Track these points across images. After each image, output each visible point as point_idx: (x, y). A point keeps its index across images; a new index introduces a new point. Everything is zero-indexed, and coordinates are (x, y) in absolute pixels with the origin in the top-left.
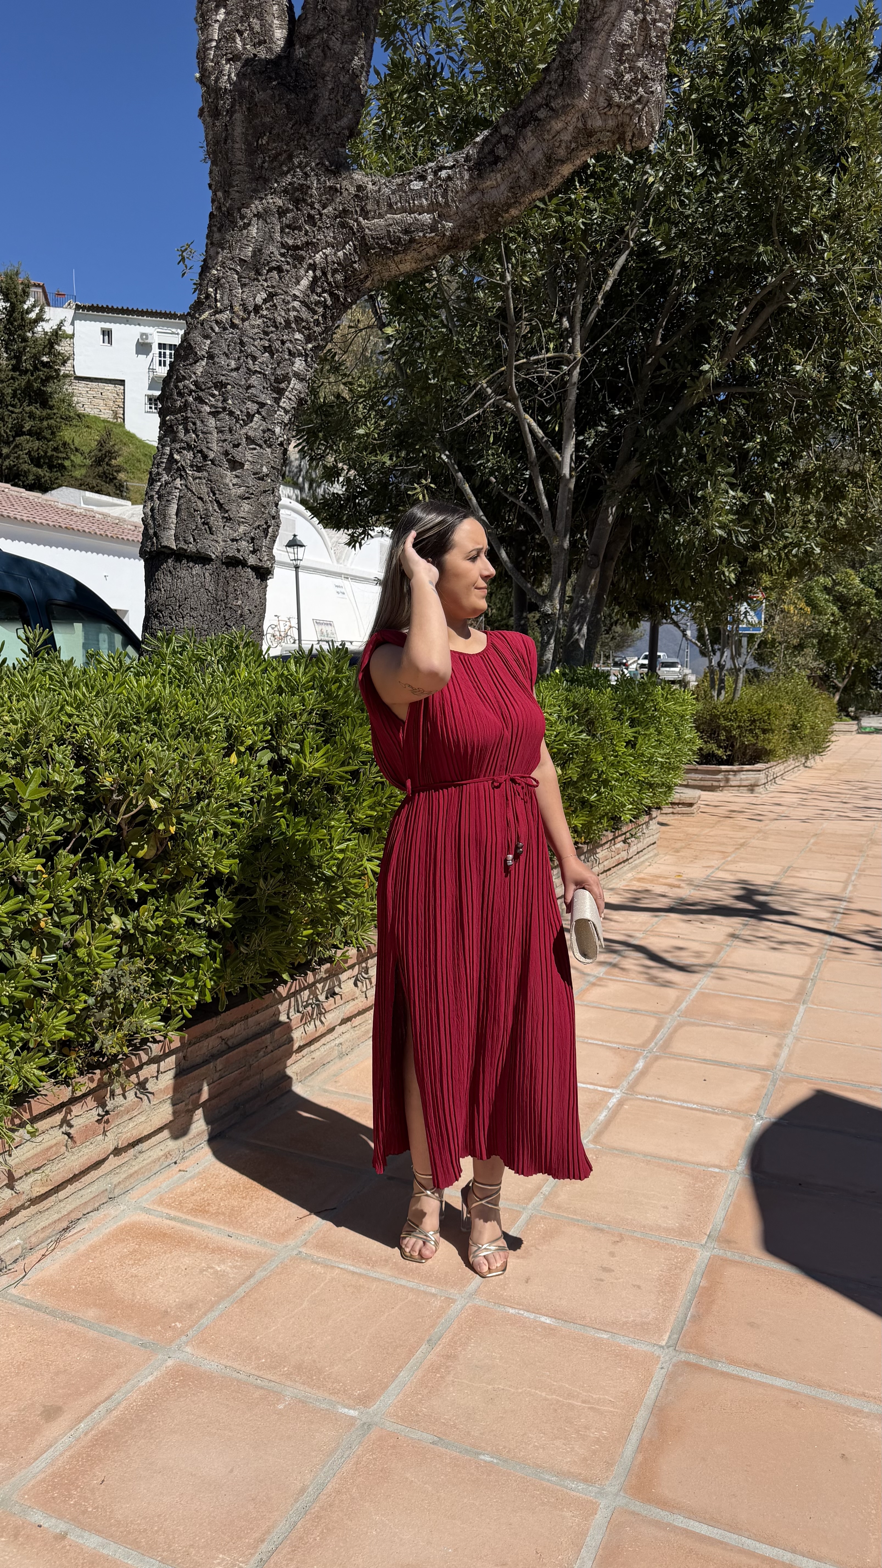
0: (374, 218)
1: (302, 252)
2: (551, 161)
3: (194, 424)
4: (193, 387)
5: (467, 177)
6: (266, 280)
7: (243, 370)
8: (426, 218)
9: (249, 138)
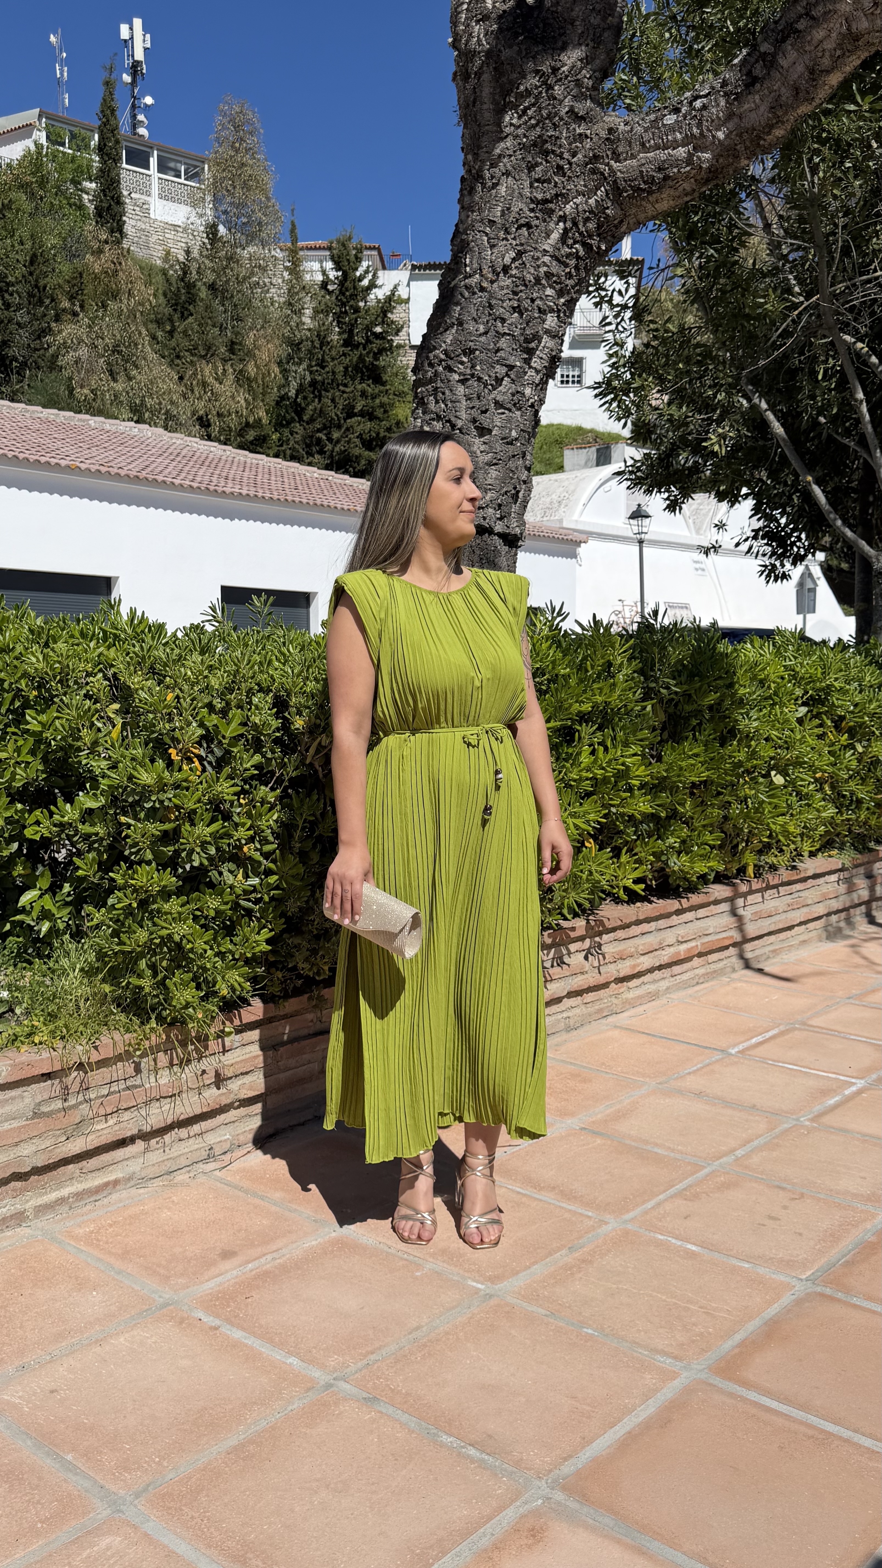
0: (626, 160)
1: (550, 205)
2: (815, 74)
3: (444, 393)
4: (443, 357)
5: (723, 103)
6: (514, 239)
7: (492, 333)
8: (681, 152)
9: (497, 97)
